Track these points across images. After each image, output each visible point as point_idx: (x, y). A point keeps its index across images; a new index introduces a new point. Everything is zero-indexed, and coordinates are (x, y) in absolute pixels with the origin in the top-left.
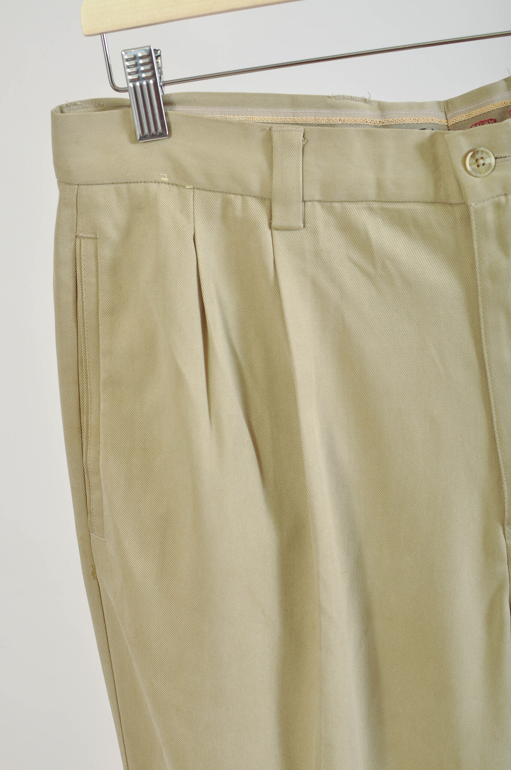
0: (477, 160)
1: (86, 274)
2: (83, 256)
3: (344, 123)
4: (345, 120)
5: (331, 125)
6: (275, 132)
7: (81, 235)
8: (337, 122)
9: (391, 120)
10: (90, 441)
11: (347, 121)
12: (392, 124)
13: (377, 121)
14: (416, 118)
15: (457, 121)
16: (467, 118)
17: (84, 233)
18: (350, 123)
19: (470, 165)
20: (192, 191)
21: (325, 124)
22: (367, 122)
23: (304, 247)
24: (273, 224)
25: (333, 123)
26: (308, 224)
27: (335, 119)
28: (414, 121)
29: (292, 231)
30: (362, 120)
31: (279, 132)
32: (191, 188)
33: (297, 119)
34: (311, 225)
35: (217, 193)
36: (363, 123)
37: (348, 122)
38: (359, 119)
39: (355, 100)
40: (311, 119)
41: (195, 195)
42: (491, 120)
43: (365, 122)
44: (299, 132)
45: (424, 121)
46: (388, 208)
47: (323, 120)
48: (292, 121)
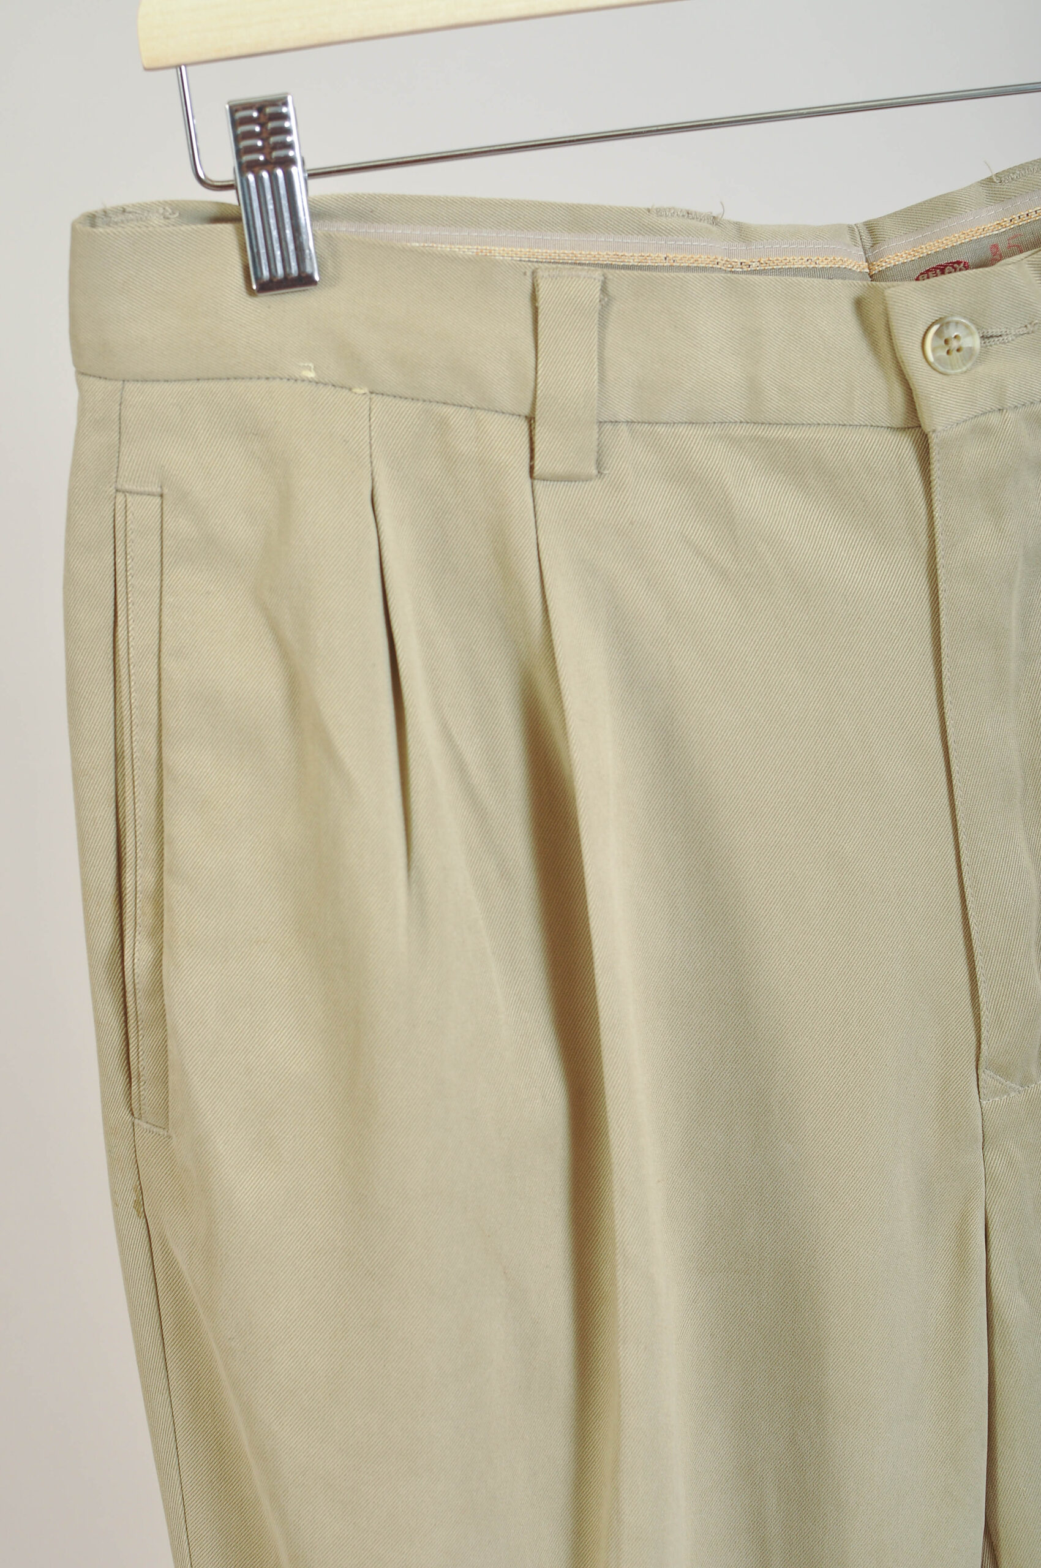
0: (946, 342)
1: (137, 570)
2: (130, 532)
3: (674, 264)
4: (676, 259)
5: (649, 268)
6: (544, 279)
7: (127, 487)
8: (660, 262)
9: (765, 261)
10: (140, 926)
11: (680, 260)
12: (766, 268)
13: (736, 262)
14: (811, 258)
15: (889, 266)
16: (909, 260)
17: (134, 483)
18: (687, 265)
19: (934, 350)
20: (367, 399)
21: (637, 266)
22: (718, 263)
23: (595, 516)
24: (536, 469)
25: (653, 264)
26: (606, 470)
27: (658, 257)
28: (808, 263)
29: (573, 483)
30: (709, 260)
31: (552, 279)
32: (364, 394)
33: (580, 254)
34: (611, 471)
35: (419, 404)
36: (711, 266)
37: (682, 263)
38: (702, 256)
39: (693, 218)
40: (605, 255)
41: (373, 407)
42: (959, 263)
43: (714, 264)
44: (593, 280)
45: (828, 264)
46: (766, 438)
47: (633, 258)
48: (570, 258)
